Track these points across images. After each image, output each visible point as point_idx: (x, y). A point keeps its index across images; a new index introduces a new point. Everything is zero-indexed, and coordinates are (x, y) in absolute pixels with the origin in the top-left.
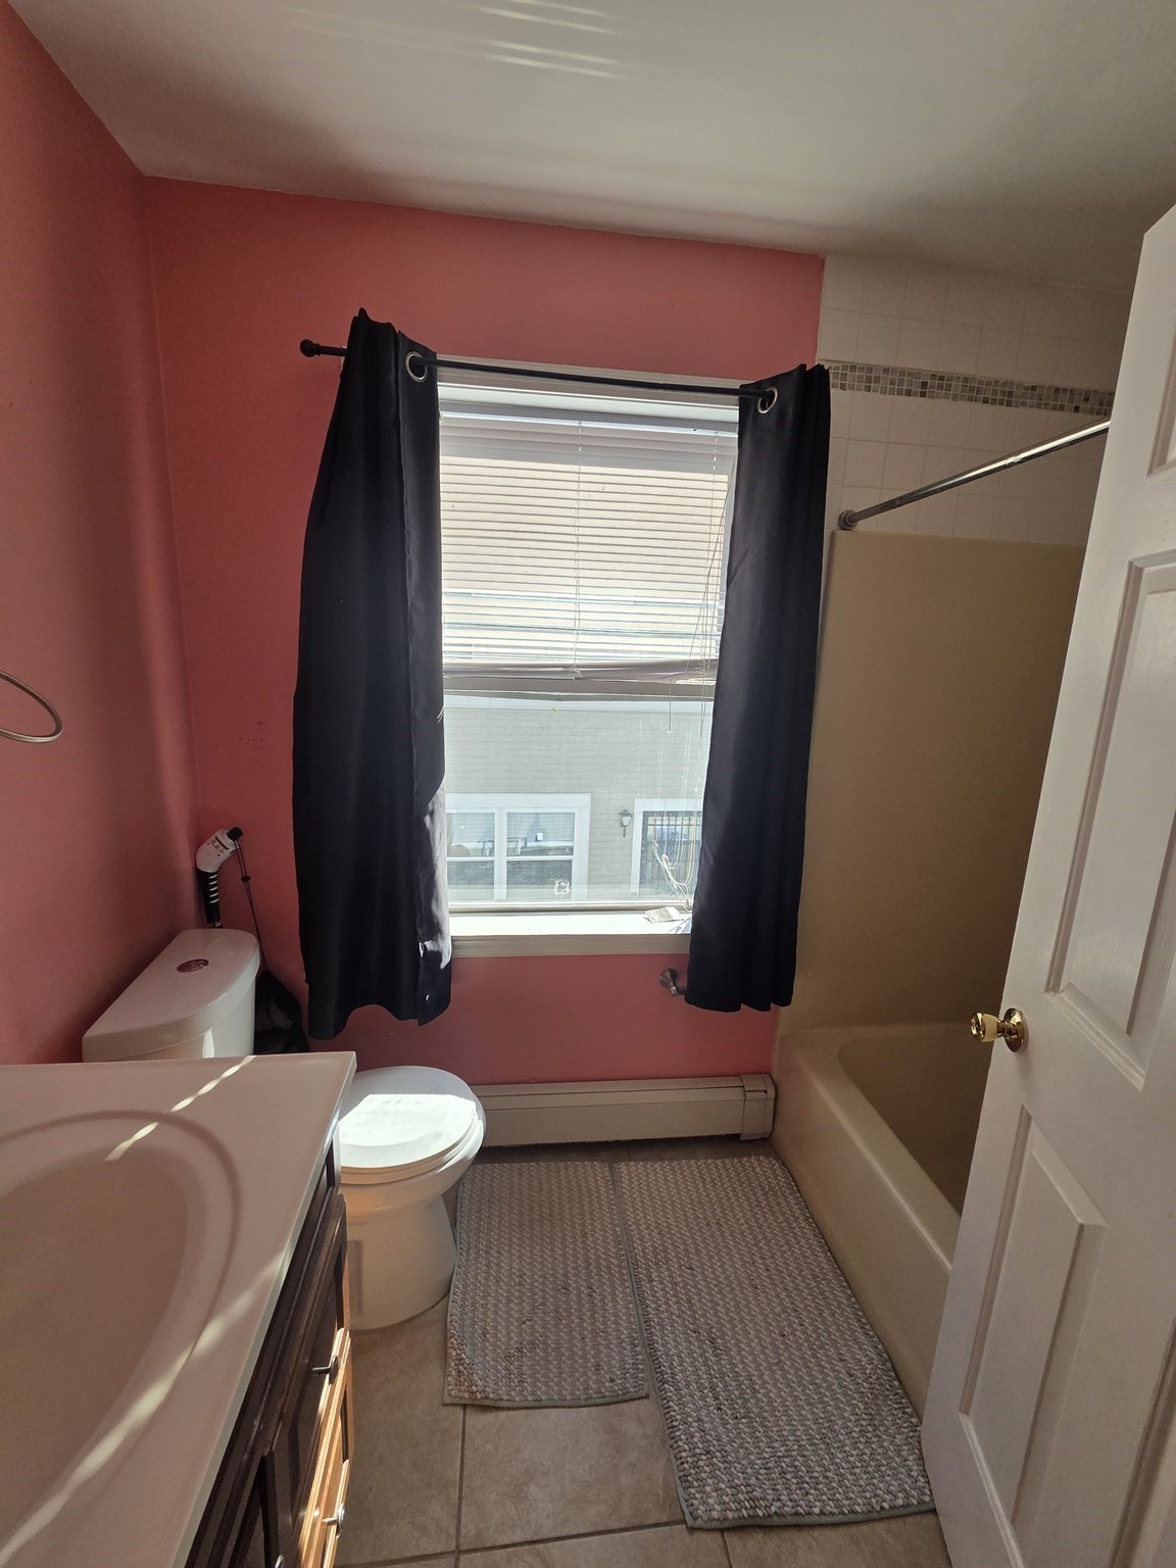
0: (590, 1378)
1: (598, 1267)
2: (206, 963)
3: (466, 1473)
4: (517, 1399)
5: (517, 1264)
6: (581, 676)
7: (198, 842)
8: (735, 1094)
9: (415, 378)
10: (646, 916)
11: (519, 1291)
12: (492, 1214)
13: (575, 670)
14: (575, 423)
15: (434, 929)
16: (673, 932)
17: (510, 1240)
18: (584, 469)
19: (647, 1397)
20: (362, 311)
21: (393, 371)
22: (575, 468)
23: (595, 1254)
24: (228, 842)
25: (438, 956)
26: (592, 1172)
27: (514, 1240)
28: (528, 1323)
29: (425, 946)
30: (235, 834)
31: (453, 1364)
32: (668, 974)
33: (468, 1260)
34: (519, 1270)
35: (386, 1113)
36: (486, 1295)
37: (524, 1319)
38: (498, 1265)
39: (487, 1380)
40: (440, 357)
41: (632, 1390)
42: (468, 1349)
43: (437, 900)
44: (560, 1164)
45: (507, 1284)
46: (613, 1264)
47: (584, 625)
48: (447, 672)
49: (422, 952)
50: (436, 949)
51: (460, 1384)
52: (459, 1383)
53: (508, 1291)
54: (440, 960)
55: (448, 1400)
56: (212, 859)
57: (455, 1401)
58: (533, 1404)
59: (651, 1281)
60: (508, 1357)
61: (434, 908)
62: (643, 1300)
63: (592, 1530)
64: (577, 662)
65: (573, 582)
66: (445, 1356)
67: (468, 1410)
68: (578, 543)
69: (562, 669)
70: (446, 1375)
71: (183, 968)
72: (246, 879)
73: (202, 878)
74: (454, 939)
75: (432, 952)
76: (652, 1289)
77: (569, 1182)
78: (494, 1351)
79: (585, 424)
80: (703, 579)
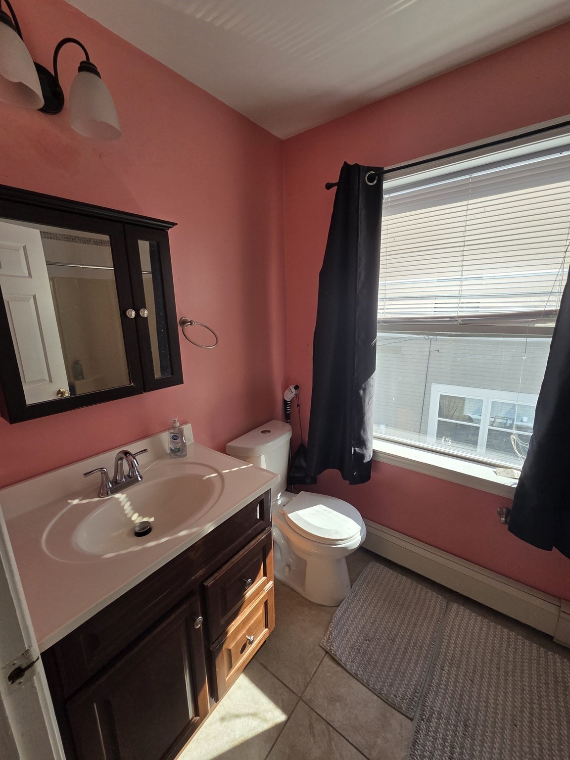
0: (385, 686)
1: (415, 644)
2: (270, 432)
3: (316, 675)
4: (348, 666)
5: (375, 615)
6: (462, 323)
7: (285, 387)
8: (553, 609)
9: (369, 184)
10: (495, 470)
11: (370, 626)
12: (374, 587)
13: (457, 319)
14: (468, 177)
15: (362, 443)
16: (509, 485)
17: (377, 603)
18: (471, 202)
19: (412, 720)
20: (345, 163)
21: (357, 185)
22: (466, 203)
23: (417, 637)
24: (294, 390)
25: (362, 456)
26: (436, 600)
27: (379, 604)
28: (368, 641)
29: (355, 450)
30: (296, 388)
31: (328, 633)
32: (505, 510)
33: (354, 598)
34: (375, 618)
35: (323, 514)
36: (355, 617)
37: (367, 639)
38: (366, 609)
39: (338, 648)
40: (385, 169)
41: (404, 709)
42: (336, 632)
43: (364, 430)
44: (419, 585)
45: (367, 620)
46: (425, 648)
47: (463, 293)
48: (380, 322)
49: (353, 452)
50: (361, 452)
51: (328, 643)
52: (327, 641)
53: (366, 623)
54: (364, 459)
55: (321, 645)
56: (290, 395)
57: (323, 646)
58: (353, 674)
59: (442, 669)
60: (352, 648)
61: (362, 433)
62: (432, 675)
63: (355, 746)
64: (460, 315)
65: (460, 269)
66: (327, 629)
67: (327, 655)
68: (464, 246)
69: (449, 319)
70: (325, 635)
71: (263, 432)
72: (298, 406)
73: (285, 402)
74: (374, 451)
75: (358, 453)
76: (441, 673)
77: (419, 597)
78: (348, 642)
79: (474, 175)
80: (562, 255)
